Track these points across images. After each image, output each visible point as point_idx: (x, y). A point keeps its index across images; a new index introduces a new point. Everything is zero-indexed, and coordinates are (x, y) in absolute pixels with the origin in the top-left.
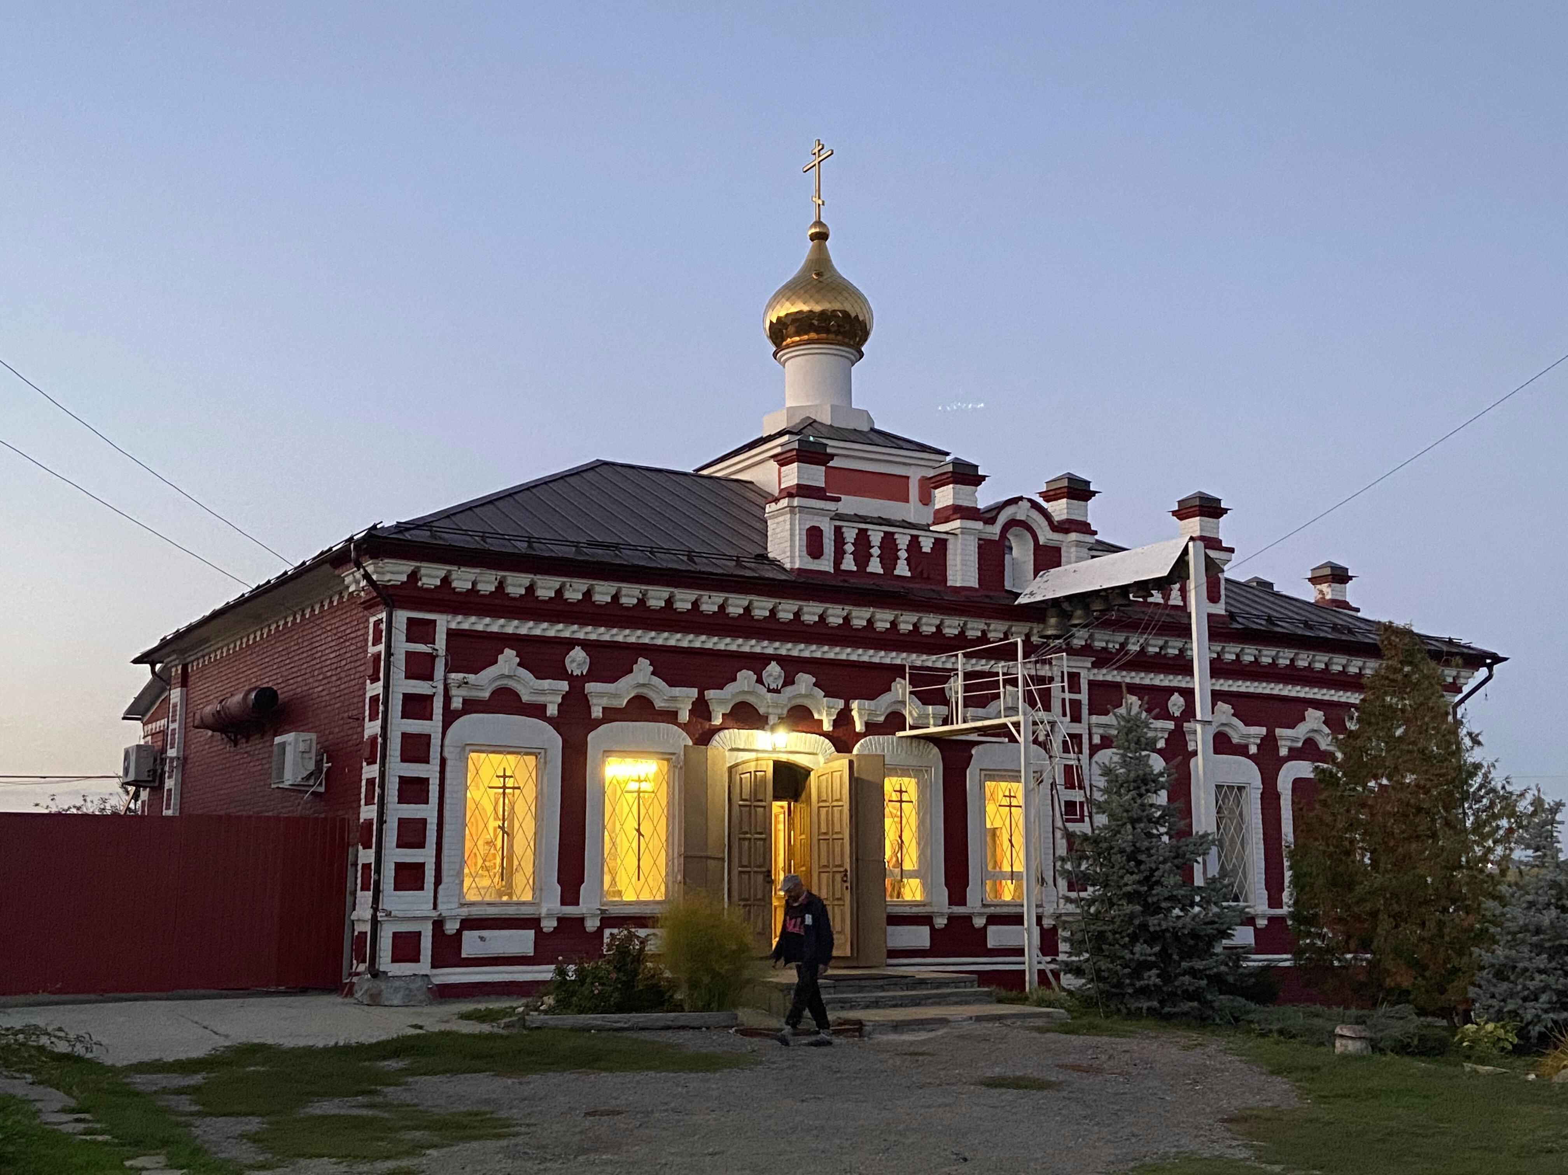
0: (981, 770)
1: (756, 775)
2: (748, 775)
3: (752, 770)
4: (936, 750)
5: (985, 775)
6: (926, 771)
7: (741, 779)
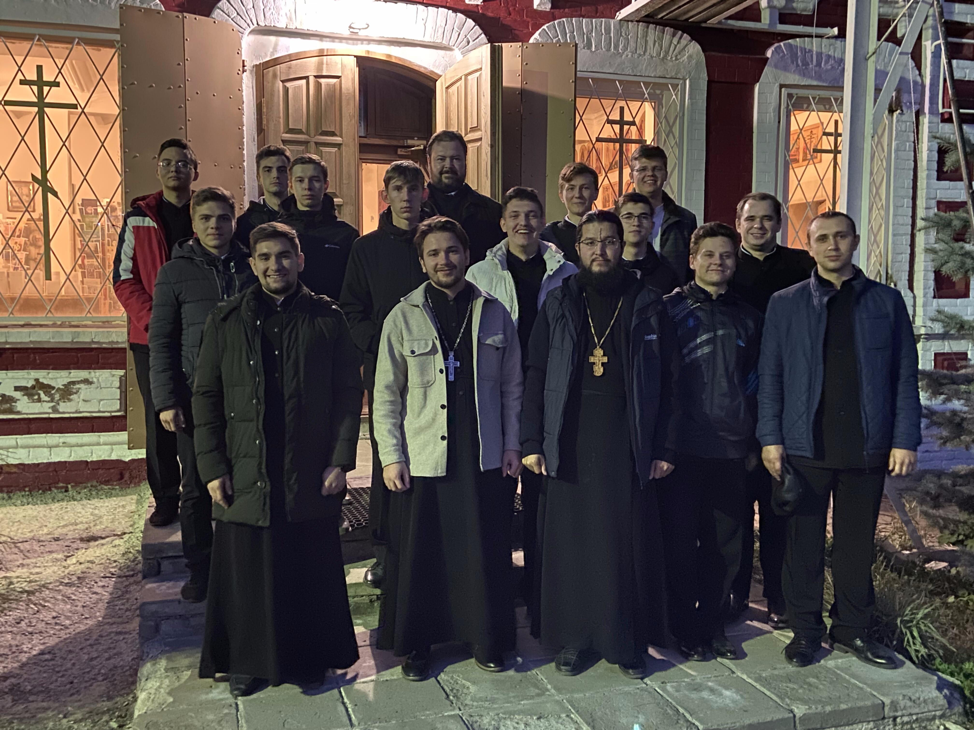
0: (781, 86)
1: (318, 86)
2: (304, 82)
3: (311, 73)
4: (695, 48)
5: (790, 96)
6: (675, 87)
7: (286, 90)
